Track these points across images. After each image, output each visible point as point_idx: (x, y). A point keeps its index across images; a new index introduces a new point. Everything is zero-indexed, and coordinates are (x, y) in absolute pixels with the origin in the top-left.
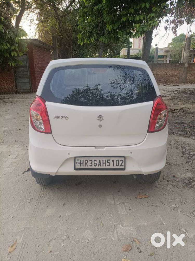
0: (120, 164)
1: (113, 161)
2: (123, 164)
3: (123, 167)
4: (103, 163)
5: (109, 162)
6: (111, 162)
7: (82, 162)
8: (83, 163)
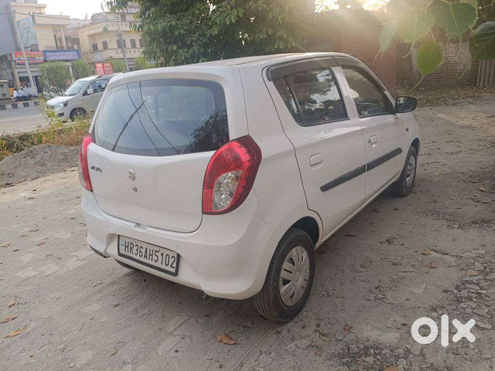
0: (170, 263)
1: (162, 254)
2: (174, 265)
3: (173, 270)
4: (150, 255)
5: (156, 256)
6: (159, 254)
7: (127, 245)
8: (128, 247)
